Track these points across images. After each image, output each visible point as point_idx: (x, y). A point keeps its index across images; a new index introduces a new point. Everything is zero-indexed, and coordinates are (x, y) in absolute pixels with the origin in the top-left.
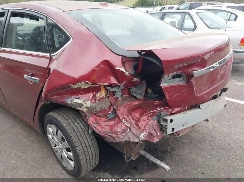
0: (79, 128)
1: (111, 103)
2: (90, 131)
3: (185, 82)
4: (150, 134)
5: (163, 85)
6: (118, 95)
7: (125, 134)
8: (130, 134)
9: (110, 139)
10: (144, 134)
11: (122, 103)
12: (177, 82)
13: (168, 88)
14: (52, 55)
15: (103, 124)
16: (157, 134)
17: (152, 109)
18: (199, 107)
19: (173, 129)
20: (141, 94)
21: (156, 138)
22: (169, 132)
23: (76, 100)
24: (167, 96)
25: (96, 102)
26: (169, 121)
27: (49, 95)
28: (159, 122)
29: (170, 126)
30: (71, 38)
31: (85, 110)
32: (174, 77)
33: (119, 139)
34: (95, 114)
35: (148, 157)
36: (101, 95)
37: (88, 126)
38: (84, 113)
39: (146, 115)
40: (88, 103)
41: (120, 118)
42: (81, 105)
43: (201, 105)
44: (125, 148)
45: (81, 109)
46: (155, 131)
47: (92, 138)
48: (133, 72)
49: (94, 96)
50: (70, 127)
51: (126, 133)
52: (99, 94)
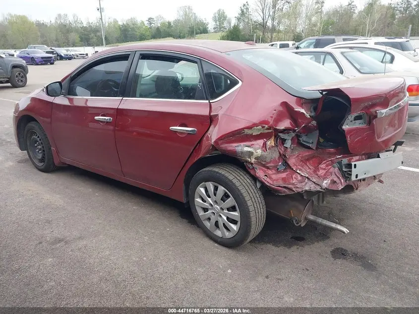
0: (246, 182)
1: (280, 153)
2: (259, 185)
3: (366, 125)
4: (334, 182)
5: (345, 127)
6: (288, 144)
7: (303, 184)
8: (310, 183)
9: (284, 192)
10: (326, 182)
11: (292, 153)
12: (358, 125)
13: (351, 131)
14: (211, 101)
15: (274, 177)
16: (340, 180)
17: (330, 157)
18: (379, 157)
19: (357, 176)
20: (312, 143)
21: (340, 184)
22: (353, 178)
23: (246, 148)
24: (349, 139)
25: (267, 151)
26: (353, 166)
27: (220, 142)
28: (340, 169)
29: (354, 171)
30: (240, 82)
31: (253, 160)
32: (357, 118)
33: (297, 189)
34: (264, 166)
35: (320, 221)
36: (270, 143)
37: (255, 179)
38: (252, 164)
39: (324, 163)
40: (259, 152)
41: (293, 169)
42: (250, 154)
43: (381, 155)
44: (291, 211)
45: (249, 160)
46: (339, 178)
47: (260, 194)
48: (313, 114)
49: (265, 144)
50: (237, 181)
51: (305, 183)
52: (269, 142)
